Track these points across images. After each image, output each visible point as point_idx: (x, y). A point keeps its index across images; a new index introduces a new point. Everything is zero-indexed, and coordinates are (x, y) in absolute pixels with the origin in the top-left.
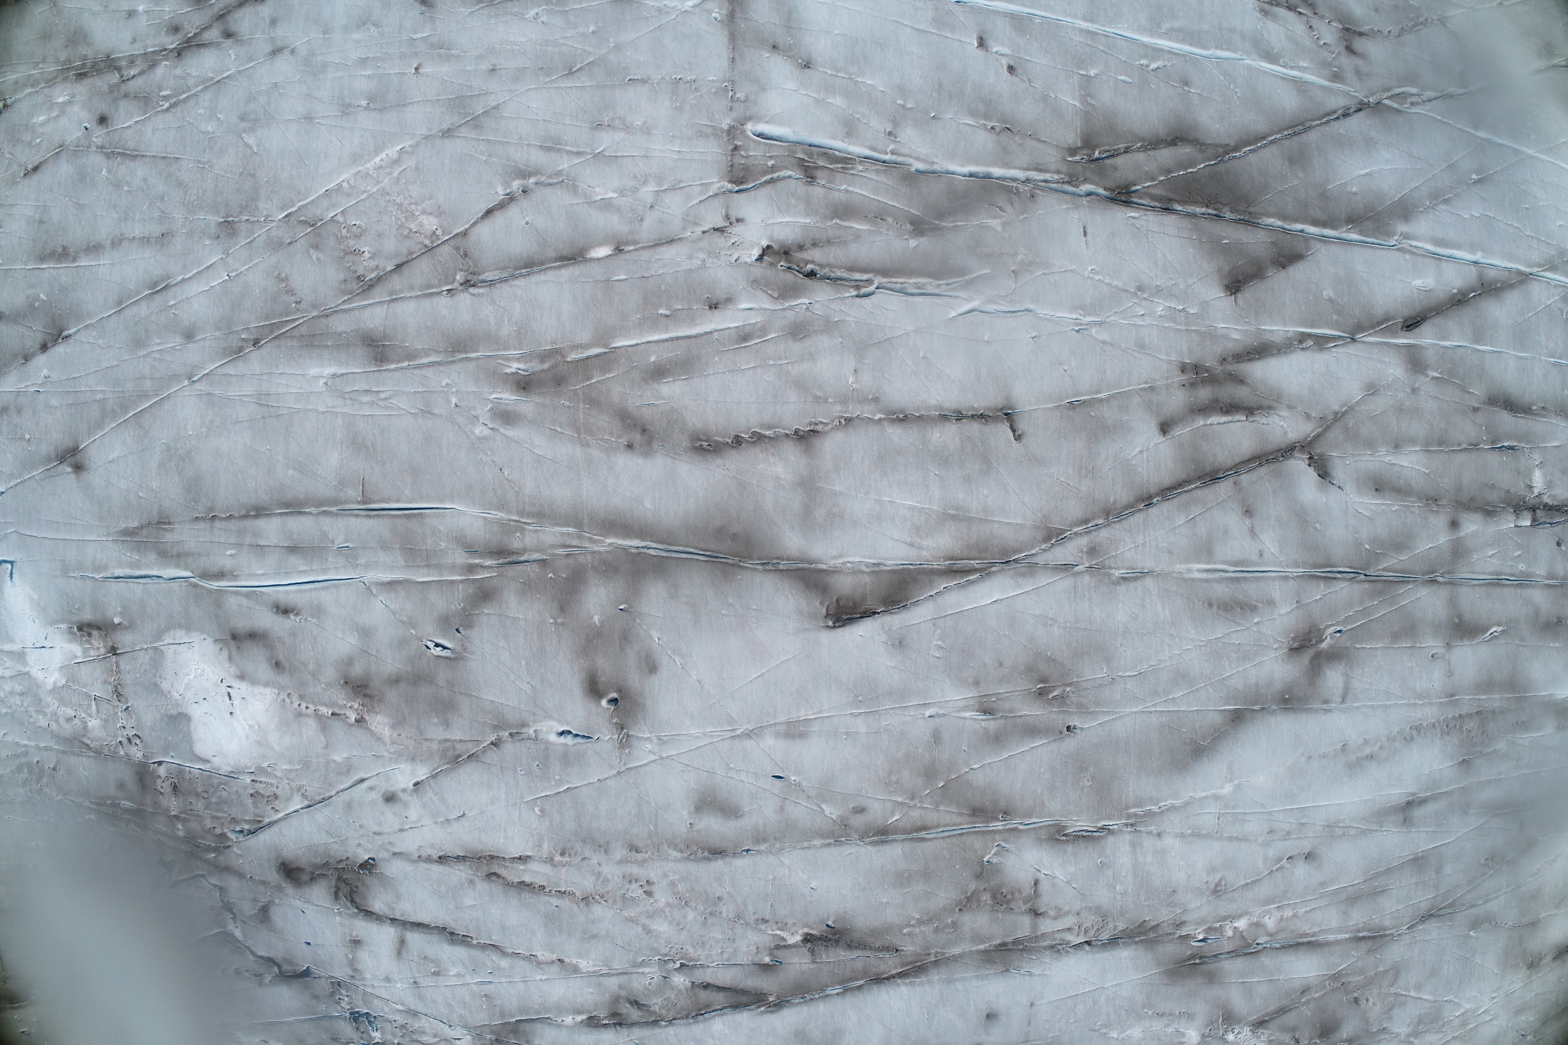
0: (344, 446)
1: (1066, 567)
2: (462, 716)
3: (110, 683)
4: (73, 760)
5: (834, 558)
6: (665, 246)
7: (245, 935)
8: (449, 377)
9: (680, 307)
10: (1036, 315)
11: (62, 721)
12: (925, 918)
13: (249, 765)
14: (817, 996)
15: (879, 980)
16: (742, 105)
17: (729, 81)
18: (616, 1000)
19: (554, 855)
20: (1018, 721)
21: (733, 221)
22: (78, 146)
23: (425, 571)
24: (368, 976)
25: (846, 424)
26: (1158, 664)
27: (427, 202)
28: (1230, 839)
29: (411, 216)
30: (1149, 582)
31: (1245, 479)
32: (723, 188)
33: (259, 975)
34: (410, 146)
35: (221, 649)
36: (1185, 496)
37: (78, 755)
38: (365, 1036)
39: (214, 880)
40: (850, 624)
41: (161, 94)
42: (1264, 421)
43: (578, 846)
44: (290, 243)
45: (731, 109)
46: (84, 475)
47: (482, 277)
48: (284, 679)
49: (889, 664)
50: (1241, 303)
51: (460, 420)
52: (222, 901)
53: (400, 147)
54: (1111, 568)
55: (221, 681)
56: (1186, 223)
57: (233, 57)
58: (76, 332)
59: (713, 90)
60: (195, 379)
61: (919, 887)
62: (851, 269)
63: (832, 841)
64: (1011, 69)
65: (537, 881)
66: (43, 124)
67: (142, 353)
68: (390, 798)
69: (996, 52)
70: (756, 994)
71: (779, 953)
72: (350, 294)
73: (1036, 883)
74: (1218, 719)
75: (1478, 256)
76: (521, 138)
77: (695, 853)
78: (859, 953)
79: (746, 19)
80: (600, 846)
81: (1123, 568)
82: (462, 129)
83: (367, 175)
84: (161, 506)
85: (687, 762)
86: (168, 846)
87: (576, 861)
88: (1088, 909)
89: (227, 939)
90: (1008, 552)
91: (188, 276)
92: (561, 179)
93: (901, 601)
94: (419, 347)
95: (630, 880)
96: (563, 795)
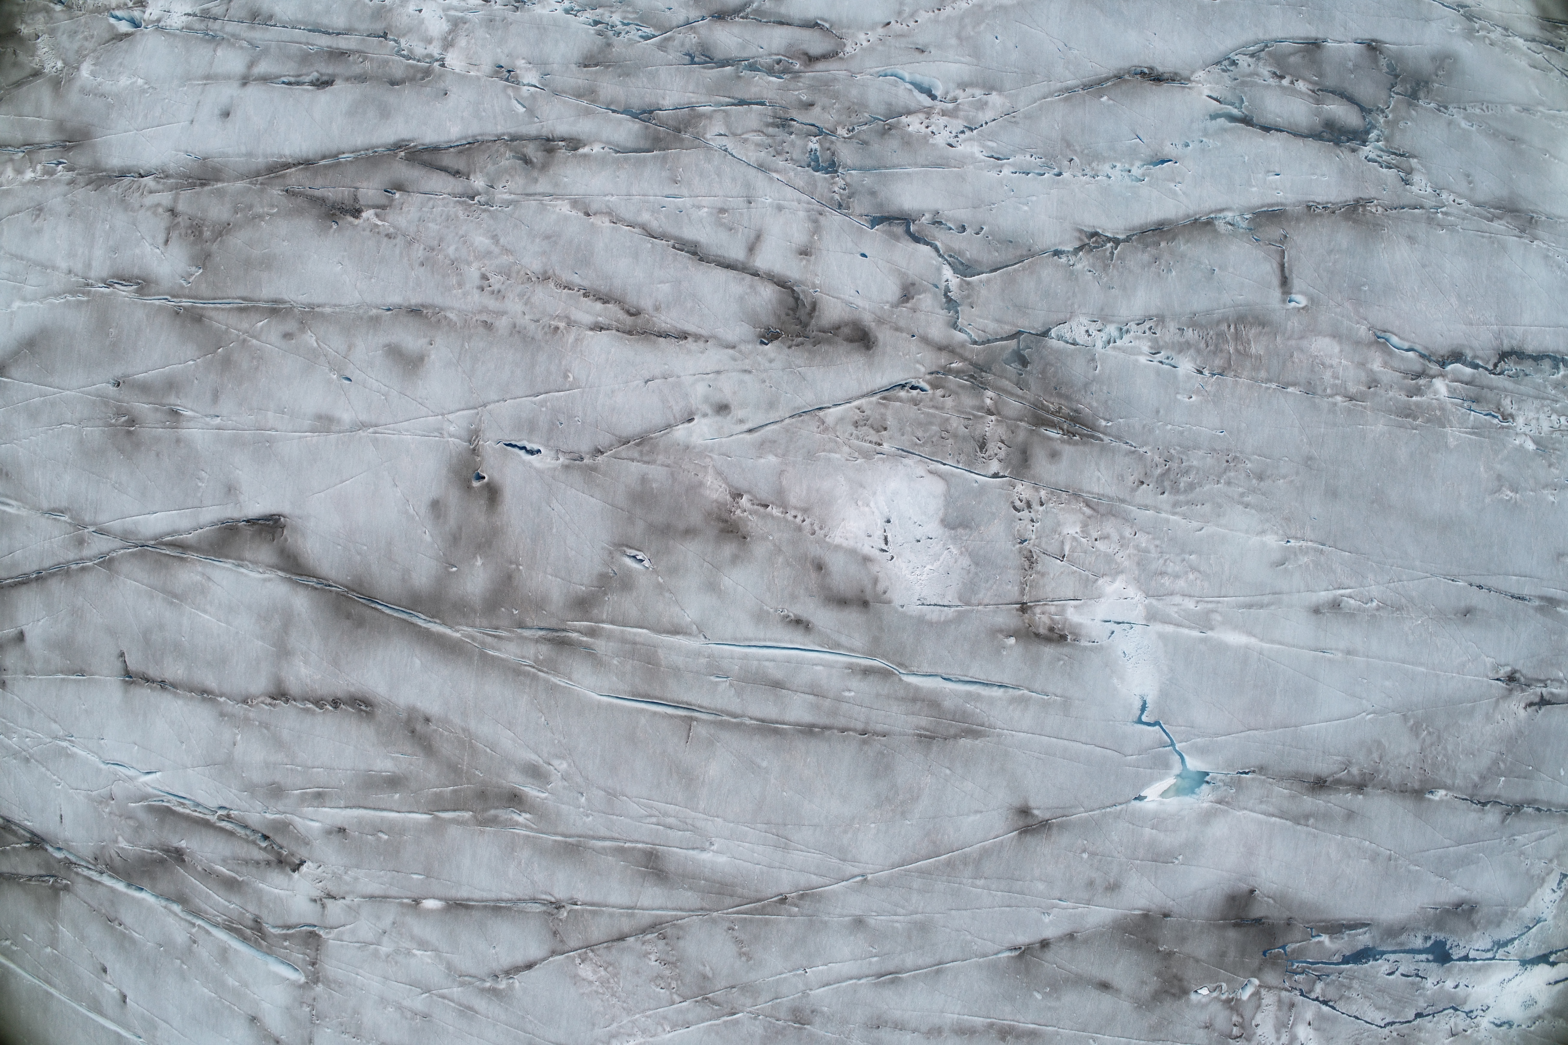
0: (701, 779)
1: (101, 532)
2: (626, 486)
3: (1038, 573)
4: (1111, 490)
5: (270, 580)
6: (376, 895)
7: (939, 270)
8: (584, 823)
9: (369, 837)
10: (100, 758)
11: (1115, 536)
12: (257, 220)
13: (880, 462)
14: (362, 152)
15: (307, 163)
16: (305, 1000)
17: (314, 1024)
18: (544, 167)
19: (565, 328)
20: (153, 400)
21: (319, 902)
23: (638, 639)
24: (802, 214)
25: (247, 698)
26: (47, 430)
27: (586, 991)
28: (22, 259)
29: (604, 982)
30: (45, 505)
32: (325, 934)
33: (937, 223)
35: (885, 592)
37: (1103, 495)
38: (827, 145)
39: (960, 336)
40: (266, 516)
43: (539, 335)
44: (733, 987)
45: (314, 999)
46: (1017, 803)
47: (544, 908)
48: (815, 551)
49: (240, 473)
51: (579, 780)
52: (957, 312)
54: (70, 524)
55: (892, 558)
58: (1000, 953)
59: (327, 1020)
60: (858, 879)
61: (256, 252)
63: (317, 309)
64: (104, 971)
65: (589, 303)
67: (918, 917)
68: (723, 408)
69: (114, 988)
70: (414, 160)
71: (383, 201)
72: (674, 925)
73: (166, 242)
74: (14, 372)
76: (494, 1025)
77: (434, 314)
78: (317, 193)
80: (519, 332)
81: (62, 521)
83: (643, 1032)
84: (926, 756)
85: (422, 407)
86: (1010, 381)
87: (545, 320)
88: (133, 210)
89: (964, 269)
90: (141, 556)
91: (851, 982)
92: (461, 979)
93: (225, 528)
94: (610, 858)
95: (498, 294)
96: (542, 391)
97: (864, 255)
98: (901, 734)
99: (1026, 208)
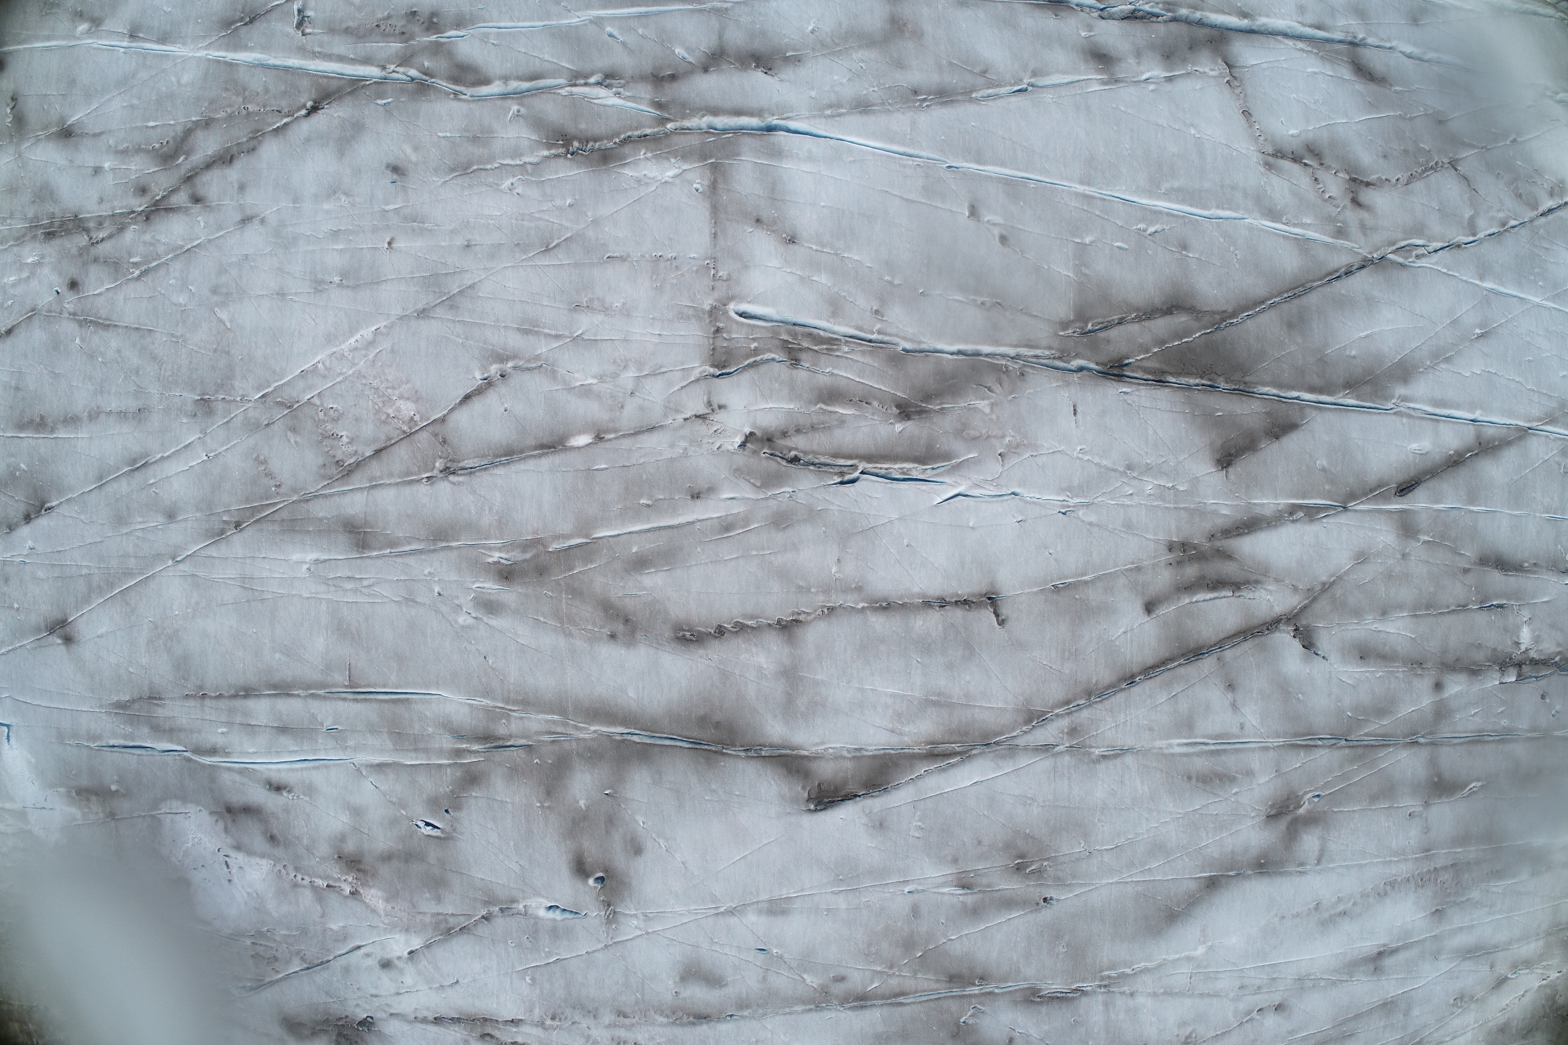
0: (329, 632)
1: (1046, 748)
2: (453, 892)
3: (111, 846)
5: (817, 745)
6: (646, 434)
8: (431, 566)
9: (661, 497)
10: (1022, 499)
13: (249, 929)
16: (725, 284)
17: (711, 258)
19: (545, 1019)
20: (995, 894)
21: (715, 407)
22: (50, 311)
23: (413, 754)
25: (829, 614)
26: (1136, 838)
27: (404, 386)
28: (1202, 995)
29: (388, 401)
30: (1129, 759)
31: (1229, 654)
32: (705, 372)
34: (385, 326)
35: (217, 821)
36: (1167, 675)
40: (832, 807)
41: (131, 260)
42: (1251, 595)
43: (568, 1011)
44: (268, 425)
45: (713, 288)
46: (74, 647)
47: (461, 465)
48: (279, 852)
49: (869, 845)
50: (1232, 477)
51: (444, 609)
53: (375, 328)
54: (1091, 747)
55: (219, 850)
56: (1179, 397)
57: (202, 224)
58: (58, 505)
59: (695, 269)
60: (178, 559)
62: (836, 456)
63: (813, 1007)
64: (1003, 239)
66: (14, 285)
67: (125, 530)
68: (386, 965)
69: (988, 221)
72: (330, 479)
73: (1011, 1041)
74: (1193, 886)
75: (1477, 415)
76: (497, 320)
77: (681, 1018)
79: (729, 190)
80: (589, 1012)
81: (1103, 747)
82: (438, 310)
83: (343, 356)
84: (151, 682)
85: (672, 937)
87: (567, 1024)
90: (988, 735)
91: (167, 454)
92: (539, 363)
93: (882, 785)
94: (401, 535)
96: (552, 965)
98: (175, 699)
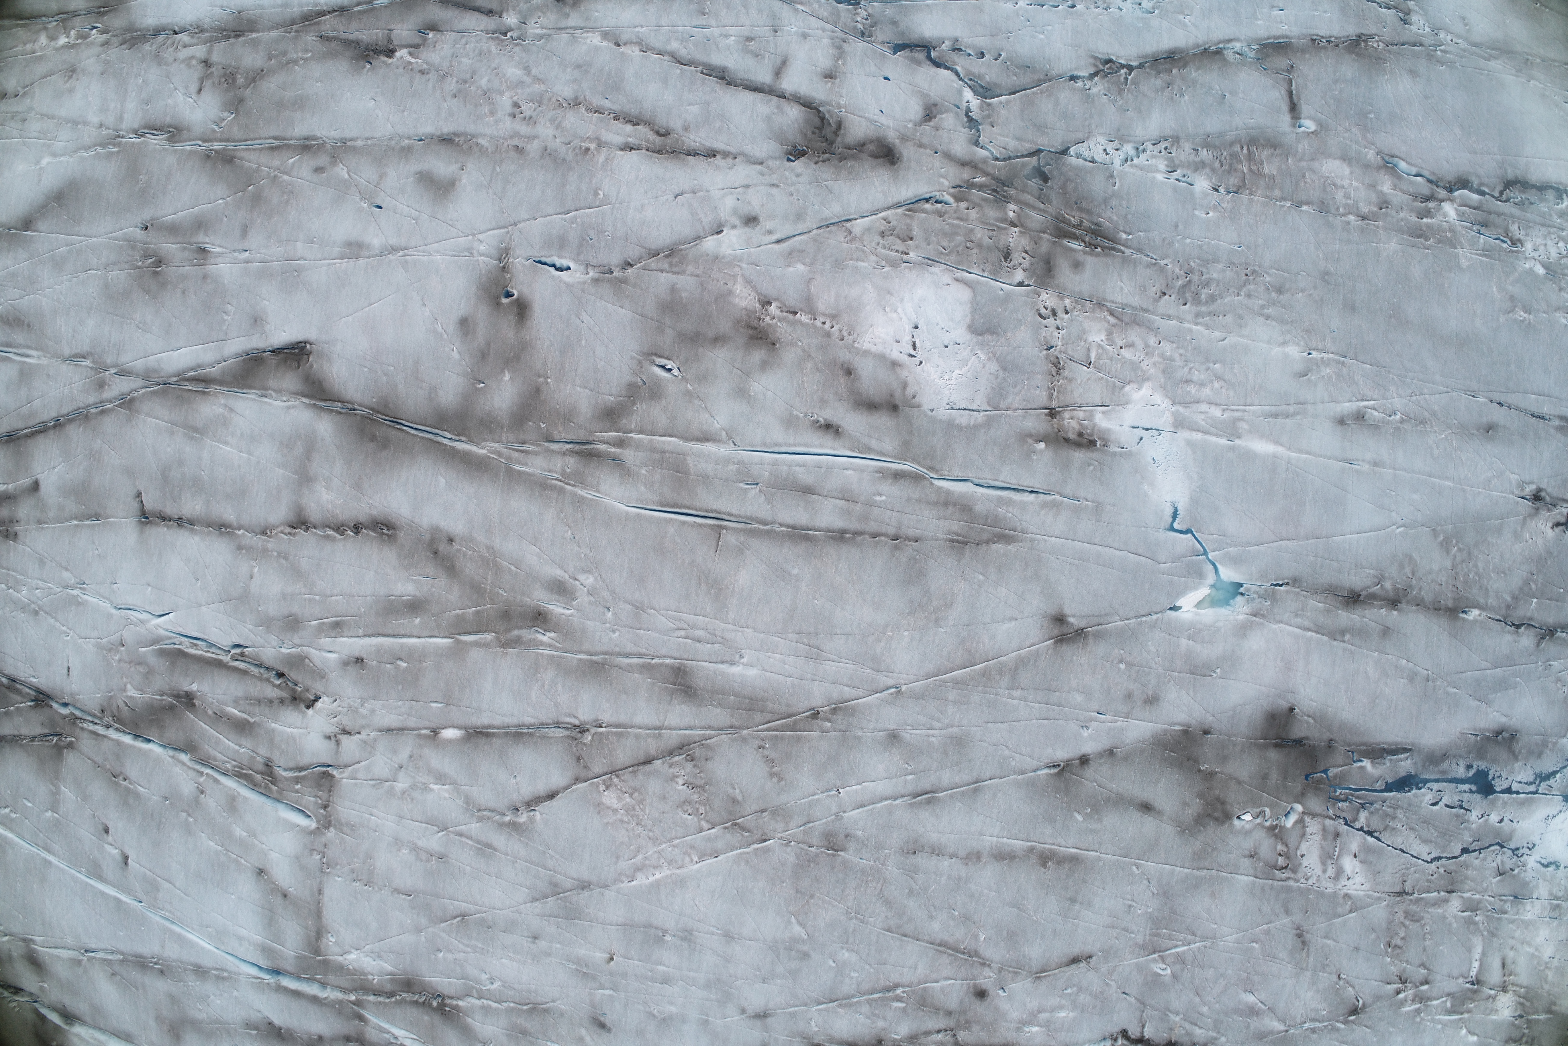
0: (731, 589)
1: (123, 373)
2: (655, 296)
3: (1065, 378)
4: (1135, 300)
5: (294, 407)
6: (393, 727)
7: (960, 92)
8: (611, 639)
9: (388, 666)
10: (112, 603)
11: (1140, 345)
12: (291, 65)
13: (907, 270)
15: (341, 11)
16: (315, 847)
17: (325, 872)
18: (576, 4)
19: (596, 149)
20: (181, 240)
21: (334, 739)
22: (1015, 973)
23: (667, 448)
24: (826, 41)
25: (266, 529)
26: (72, 278)
27: (611, 821)
28: (53, 118)
29: (629, 810)
30: (67, 352)
32: (340, 773)
33: (957, 50)
34: (623, 882)
35: (914, 397)
36: (32, 424)
37: (1126, 305)
39: (983, 153)
40: (291, 344)
41: (904, 1005)
43: (570, 156)
44: (763, 811)
45: (325, 845)
46: (1052, 610)
47: (567, 733)
48: (844, 356)
49: (267, 303)
51: (605, 594)
52: (978, 131)
53: (633, 883)
54: (91, 368)
55: (921, 363)
57: (813, 1023)
58: (1039, 770)
59: (338, 867)
60: (892, 691)
61: (289, 94)
63: (349, 143)
64: (106, 831)
65: (620, 125)
66: (1061, 1008)
67: (955, 730)
68: (751, 220)
69: (116, 848)
70: (448, 2)
71: (418, 40)
72: (703, 745)
73: (199, 91)
74: (40, 225)
76: (514, 863)
77: (465, 141)
78: (351, 37)
79: (307, 928)
80: (550, 154)
81: (83, 366)
82: (569, 886)
83: (670, 863)
84: (959, 561)
85: (452, 229)
86: (1032, 195)
87: (576, 142)
88: (167, 64)
89: (985, 91)
90: (163, 394)
91: (886, 802)
92: (480, 814)
93: (250, 359)
94: (637, 675)
95: (530, 120)
96: (572, 209)
97: (886, 79)
98: (933, 539)
99: (1042, 36)
